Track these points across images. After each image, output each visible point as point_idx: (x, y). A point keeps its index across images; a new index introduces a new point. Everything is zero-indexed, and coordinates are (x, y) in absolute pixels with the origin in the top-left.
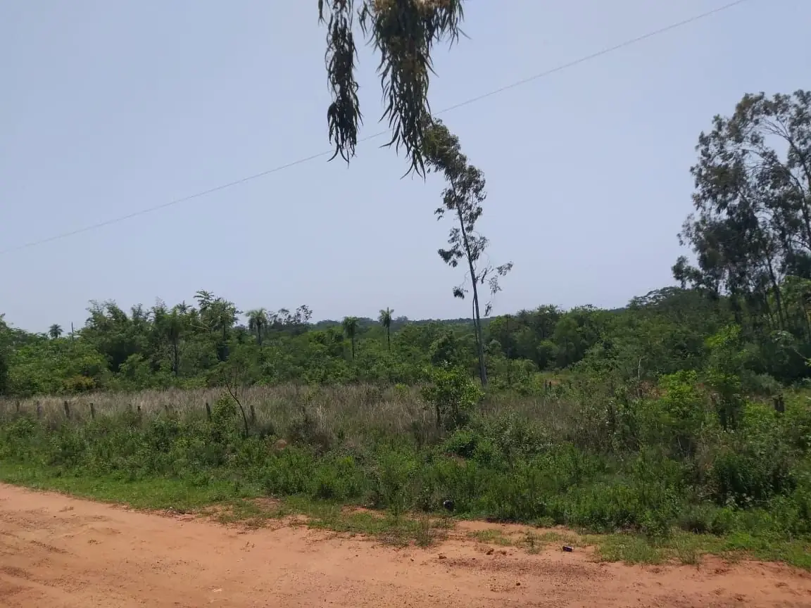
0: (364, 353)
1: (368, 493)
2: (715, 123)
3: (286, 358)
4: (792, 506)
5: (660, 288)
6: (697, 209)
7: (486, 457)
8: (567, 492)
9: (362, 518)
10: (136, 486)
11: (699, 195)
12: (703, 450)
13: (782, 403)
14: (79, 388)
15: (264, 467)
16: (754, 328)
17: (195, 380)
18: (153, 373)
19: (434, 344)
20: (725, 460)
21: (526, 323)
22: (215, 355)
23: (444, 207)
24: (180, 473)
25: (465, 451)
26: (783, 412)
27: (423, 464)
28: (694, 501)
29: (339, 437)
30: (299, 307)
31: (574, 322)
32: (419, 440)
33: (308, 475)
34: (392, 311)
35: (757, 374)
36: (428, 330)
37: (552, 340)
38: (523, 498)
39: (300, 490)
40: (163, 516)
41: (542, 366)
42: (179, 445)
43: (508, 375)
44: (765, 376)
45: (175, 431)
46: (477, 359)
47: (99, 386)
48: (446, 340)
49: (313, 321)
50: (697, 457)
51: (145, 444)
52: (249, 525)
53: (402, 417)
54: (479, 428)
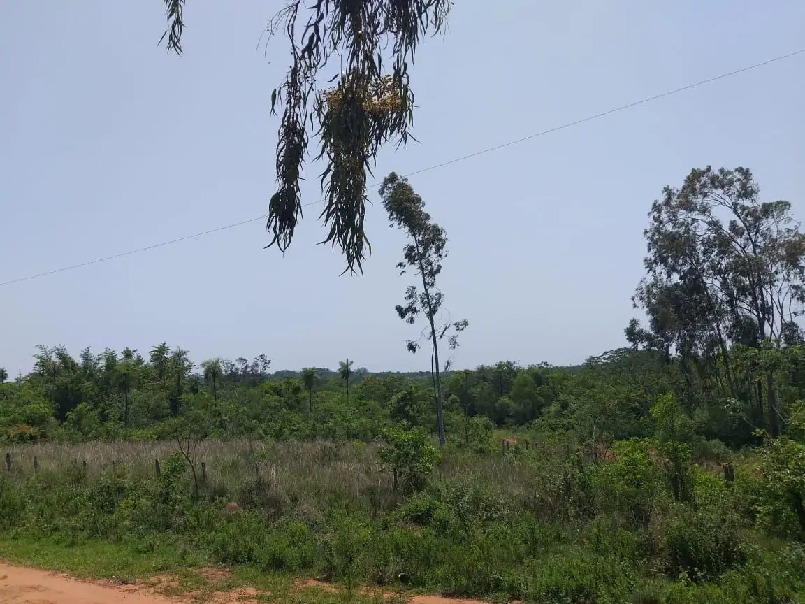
0: (322, 407)
1: (320, 564)
2: (665, 193)
3: (241, 411)
4: (743, 582)
5: (614, 349)
6: (648, 272)
7: (443, 525)
8: (523, 563)
9: (314, 592)
10: (77, 551)
11: (650, 259)
12: (657, 520)
13: (732, 471)
14: (21, 438)
15: (214, 533)
16: (704, 391)
17: (146, 432)
18: (102, 423)
19: (394, 399)
20: (677, 533)
21: (485, 379)
22: (167, 405)
23: (405, 261)
24: (124, 537)
25: (421, 518)
26: (732, 480)
27: (378, 531)
28: (648, 574)
29: (293, 501)
30: (258, 355)
31: (531, 379)
32: (374, 505)
33: (259, 544)
34: (352, 362)
35: (708, 440)
36: (387, 384)
37: (510, 397)
38: (480, 572)
39: (250, 559)
40: (104, 586)
41: (500, 423)
42: (124, 504)
43: (466, 433)
44: (715, 441)
45: (120, 490)
46: (435, 416)
47: (44, 436)
48: (405, 395)
49: (271, 371)
50: (651, 528)
51: (89, 504)
52: (195, 598)
53: (358, 478)
54: (436, 493)
